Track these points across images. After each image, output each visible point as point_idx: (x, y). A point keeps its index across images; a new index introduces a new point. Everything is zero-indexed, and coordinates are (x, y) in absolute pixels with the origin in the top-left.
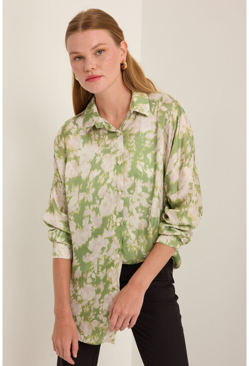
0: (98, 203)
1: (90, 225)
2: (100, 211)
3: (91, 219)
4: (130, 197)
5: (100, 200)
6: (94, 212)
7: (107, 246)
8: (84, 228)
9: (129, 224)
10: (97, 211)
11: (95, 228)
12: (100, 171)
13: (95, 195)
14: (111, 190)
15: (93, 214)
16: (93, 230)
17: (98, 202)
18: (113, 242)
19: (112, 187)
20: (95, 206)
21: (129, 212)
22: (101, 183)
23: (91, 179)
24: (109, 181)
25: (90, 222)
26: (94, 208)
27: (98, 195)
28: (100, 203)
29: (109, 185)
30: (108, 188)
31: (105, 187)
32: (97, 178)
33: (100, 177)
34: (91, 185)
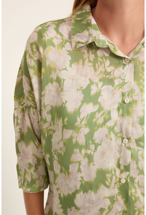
0: (93, 149)
1: (80, 175)
2: (94, 159)
3: (81, 167)
4: (139, 150)
5: (97, 146)
6: (87, 160)
7: (106, 208)
8: (71, 175)
9: (138, 183)
10: (90, 158)
11: (86, 179)
12: (97, 107)
13: (89, 137)
14: (112, 135)
15: (84, 162)
16: (83, 182)
17: (92, 147)
18: (116, 203)
19: (114, 133)
20: (89, 152)
21: (138, 168)
22: (98, 123)
23: (83, 115)
24: (110, 124)
25: (79, 170)
26: (86, 154)
27: (94, 138)
28: (96, 149)
29: (111, 129)
30: (109, 132)
31: (105, 130)
32: (93, 115)
33: (98, 115)
34: (84, 122)
